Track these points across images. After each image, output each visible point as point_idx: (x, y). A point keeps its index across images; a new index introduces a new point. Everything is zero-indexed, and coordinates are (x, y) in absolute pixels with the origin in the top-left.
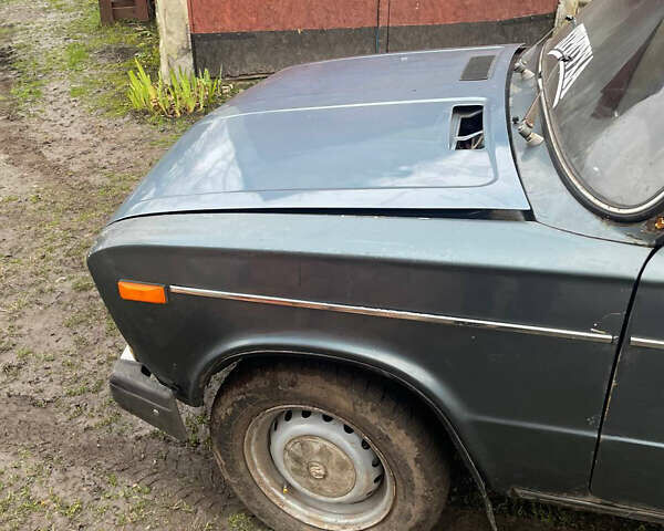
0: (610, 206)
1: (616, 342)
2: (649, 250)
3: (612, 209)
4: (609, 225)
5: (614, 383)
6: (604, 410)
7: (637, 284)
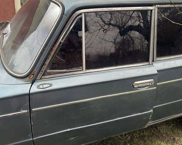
0: (18, 74)
1: (29, 112)
2: (31, 84)
3: (19, 75)
4: (19, 80)
5: (32, 123)
6: (32, 131)
7: (29, 94)
